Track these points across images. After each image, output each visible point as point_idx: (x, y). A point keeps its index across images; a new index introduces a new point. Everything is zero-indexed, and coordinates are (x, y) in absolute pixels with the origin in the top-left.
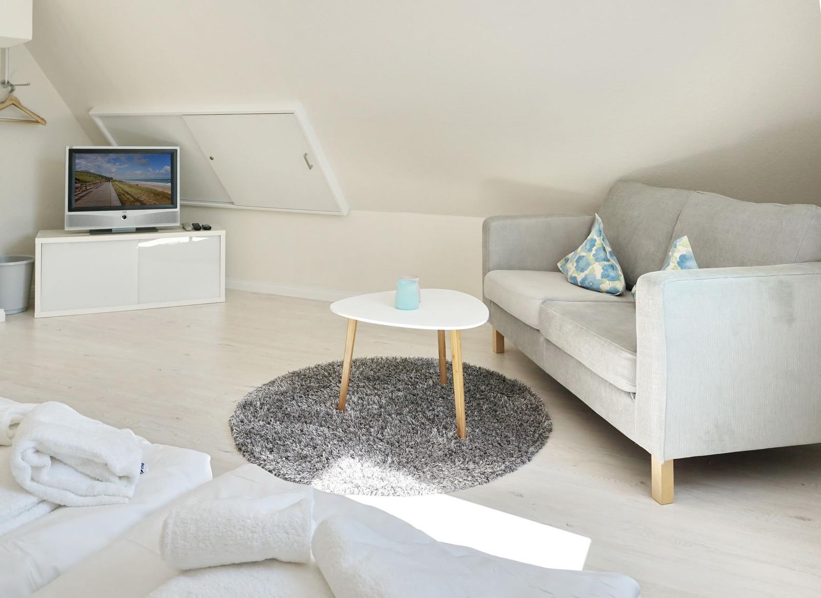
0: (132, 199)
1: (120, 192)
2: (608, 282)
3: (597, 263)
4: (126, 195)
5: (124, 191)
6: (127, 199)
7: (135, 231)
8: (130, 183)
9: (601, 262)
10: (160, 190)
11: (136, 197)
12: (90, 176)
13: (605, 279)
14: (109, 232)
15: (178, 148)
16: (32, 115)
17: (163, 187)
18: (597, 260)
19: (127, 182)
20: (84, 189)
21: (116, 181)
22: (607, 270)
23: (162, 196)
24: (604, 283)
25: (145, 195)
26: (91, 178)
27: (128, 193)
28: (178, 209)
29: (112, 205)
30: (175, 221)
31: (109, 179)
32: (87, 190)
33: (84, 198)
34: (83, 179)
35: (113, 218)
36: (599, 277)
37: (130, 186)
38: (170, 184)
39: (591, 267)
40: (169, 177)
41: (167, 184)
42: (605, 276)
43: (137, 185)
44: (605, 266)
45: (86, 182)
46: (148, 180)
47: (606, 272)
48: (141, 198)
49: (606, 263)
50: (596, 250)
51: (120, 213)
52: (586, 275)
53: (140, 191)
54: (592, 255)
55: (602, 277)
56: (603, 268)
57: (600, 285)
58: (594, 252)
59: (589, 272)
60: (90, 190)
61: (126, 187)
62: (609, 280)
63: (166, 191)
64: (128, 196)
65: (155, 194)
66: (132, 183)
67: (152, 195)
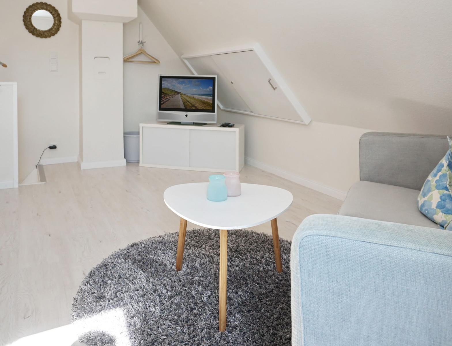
0: (190, 105)
1: (184, 101)
2: (441, 214)
3: (437, 191)
4: (187, 102)
5: (186, 100)
6: (188, 105)
7: (193, 124)
8: (190, 96)
9: (441, 191)
10: (206, 101)
11: (193, 104)
12: (169, 91)
13: (439, 210)
14: (179, 123)
15: (216, 77)
16: (152, 58)
17: (208, 99)
18: (437, 187)
19: (188, 95)
20: (166, 98)
21: (182, 94)
22: (444, 200)
23: (207, 104)
24: (437, 214)
25: (198, 103)
26: (170, 92)
27: (188, 102)
28: (216, 113)
29: (180, 108)
30: (214, 120)
31: (179, 93)
32: (167, 98)
33: (165, 103)
34: (166, 92)
35: (181, 116)
36: (434, 206)
37: (190, 97)
38: (212, 98)
39: (431, 193)
40: (212, 93)
41: (210, 98)
42: (440, 206)
43: (194, 97)
44: (444, 195)
45: (167, 94)
46: (199, 95)
47: (443, 202)
48: (195, 105)
49: (446, 192)
50: (440, 176)
51: (184, 113)
52: (425, 201)
53: (195, 101)
54: (435, 181)
55: (437, 207)
56: (441, 197)
57: (434, 215)
58: (437, 178)
59: (428, 198)
60: (169, 99)
61: (188, 98)
62: (443, 212)
63: (209, 102)
64: (189, 103)
65: (204, 103)
66: (191, 96)
67: (202, 103)
